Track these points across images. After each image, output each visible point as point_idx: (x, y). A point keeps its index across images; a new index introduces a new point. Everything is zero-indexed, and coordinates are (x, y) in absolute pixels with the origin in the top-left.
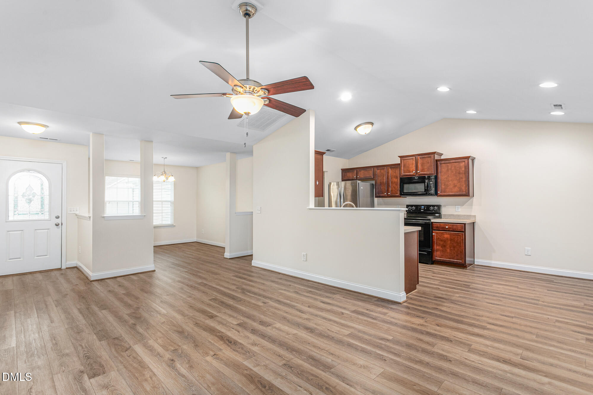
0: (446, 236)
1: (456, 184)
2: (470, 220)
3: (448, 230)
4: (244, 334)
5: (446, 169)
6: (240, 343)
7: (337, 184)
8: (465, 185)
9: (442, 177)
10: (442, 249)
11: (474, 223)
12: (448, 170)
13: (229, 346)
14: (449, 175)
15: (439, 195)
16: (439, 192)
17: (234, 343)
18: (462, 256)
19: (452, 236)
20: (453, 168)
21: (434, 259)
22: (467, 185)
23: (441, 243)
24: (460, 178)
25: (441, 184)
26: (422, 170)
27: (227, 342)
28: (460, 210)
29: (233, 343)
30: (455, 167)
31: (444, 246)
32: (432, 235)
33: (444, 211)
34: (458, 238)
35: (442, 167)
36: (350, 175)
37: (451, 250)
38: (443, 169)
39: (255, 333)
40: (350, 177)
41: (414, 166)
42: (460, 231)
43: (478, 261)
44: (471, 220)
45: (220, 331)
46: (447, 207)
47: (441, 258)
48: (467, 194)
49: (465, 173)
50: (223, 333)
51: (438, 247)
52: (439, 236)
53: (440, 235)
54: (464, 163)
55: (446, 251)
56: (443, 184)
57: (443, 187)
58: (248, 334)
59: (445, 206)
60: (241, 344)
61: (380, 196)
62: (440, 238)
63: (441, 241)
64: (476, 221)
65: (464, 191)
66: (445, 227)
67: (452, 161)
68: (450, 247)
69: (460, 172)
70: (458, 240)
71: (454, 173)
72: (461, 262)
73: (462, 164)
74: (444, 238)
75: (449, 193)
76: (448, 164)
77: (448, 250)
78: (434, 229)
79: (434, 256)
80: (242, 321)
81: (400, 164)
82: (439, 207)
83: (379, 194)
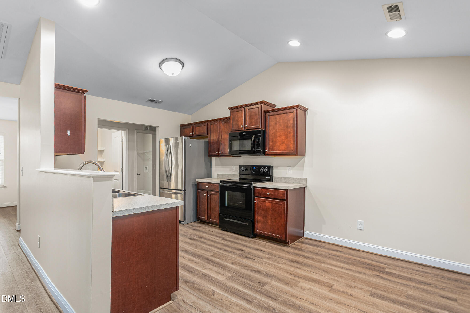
0: (268, 204)
1: (284, 141)
2: (300, 184)
3: (269, 197)
5: (274, 122)
7: (165, 141)
8: (293, 142)
9: (270, 132)
10: (263, 220)
11: (304, 188)
12: (276, 123)
14: (277, 130)
15: (266, 153)
16: (266, 150)
18: (283, 231)
19: (274, 204)
20: (281, 121)
21: (255, 232)
22: (295, 142)
23: (263, 213)
24: (288, 133)
25: (269, 141)
26: (251, 124)
28: (291, 172)
30: (283, 120)
31: (265, 217)
32: (254, 203)
33: (276, 173)
34: (279, 207)
35: (271, 120)
36: (187, 131)
37: (272, 222)
38: (272, 121)
40: (187, 134)
41: (242, 119)
42: (282, 198)
43: (308, 233)
44: (302, 184)
46: (278, 168)
47: (262, 231)
48: (295, 153)
49: (293, 127)
51: (259, 218)
52: (260, 205)
53: (261, 202)
54: (292, 114)
55: (267, 223)
56: (271, 141)
57: (271, 144)
59: (277, 167)
61: (212, 154)
62: (261, 206)
63: (263, 210)
64: (308, 185)
65: (292, 148)
66: (266, 193)
67: (280, 112)
68: (271, 219)
69: (288, 125)
70: (279, 210)
71: (283, 126)
72: (282, 238)
73: (291, 116)
74: (266, 206)
75: (277, 151)
76: (277, 116)
77: (269, 222)
78: (256, 195)
79: (255, 228)
81: (229, 117)
82: (270, 168)
83: (212, 153)
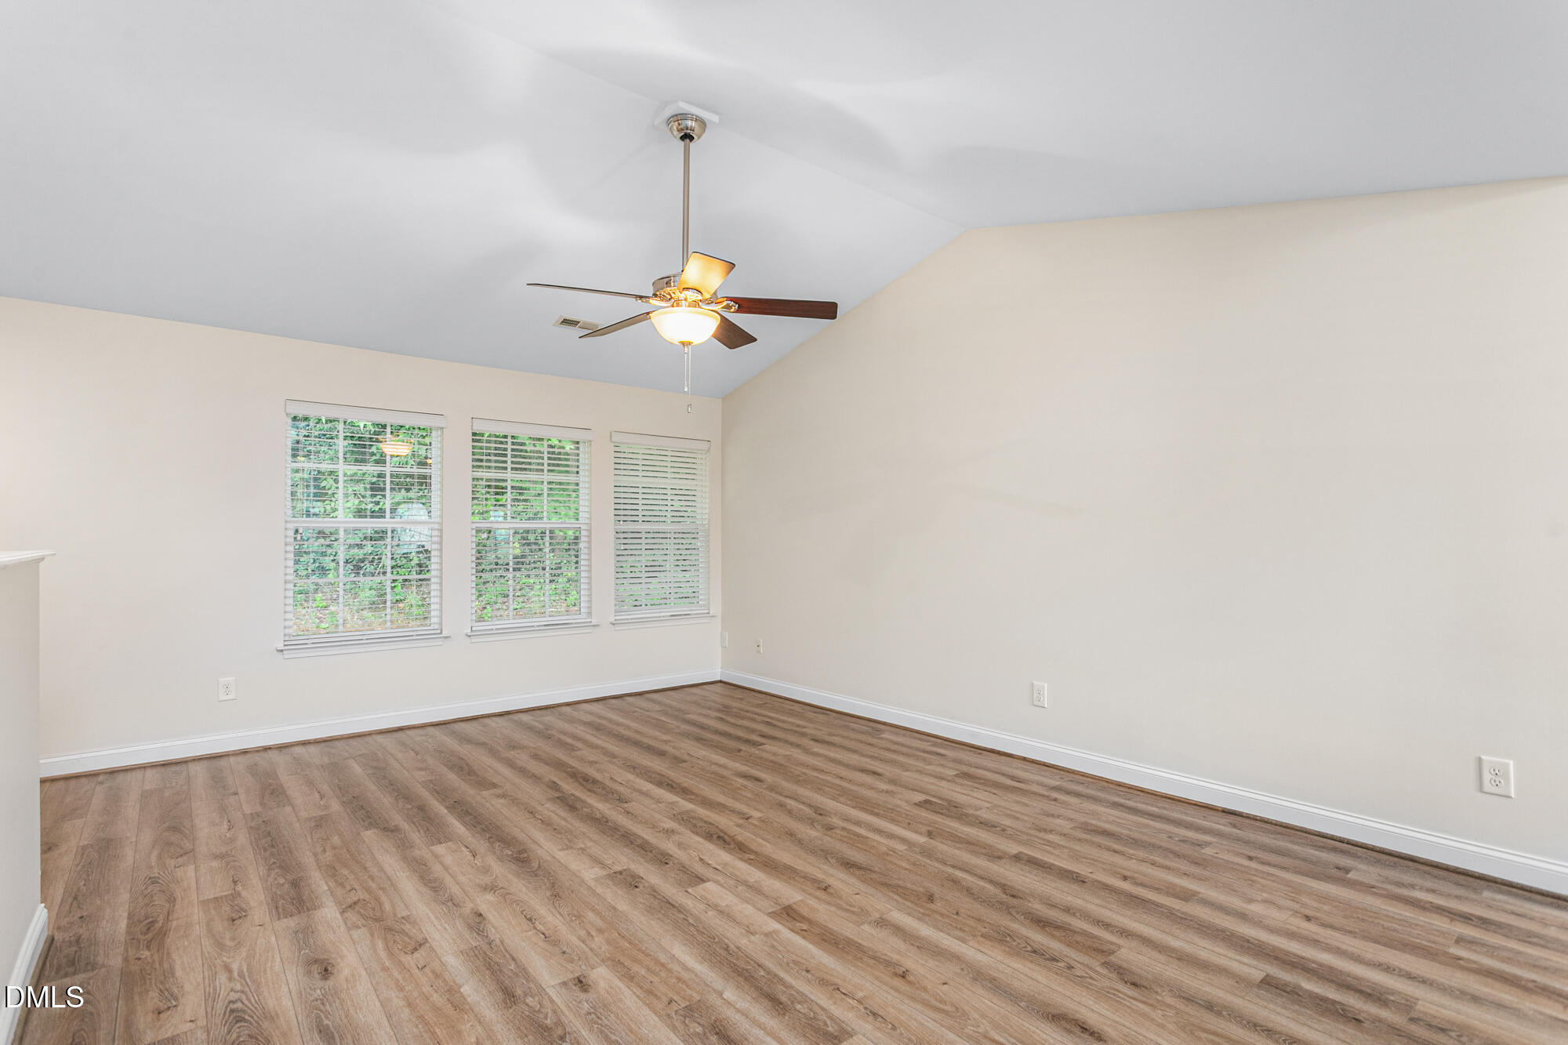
4: (689, 854)
6: (699, 835)
13: (722, 831)
17: (711, 836)
27: (726, 837)
29: (715, 837)
39: (662, 854)
45: (750, 864)
50: (741, 859)
58: (679, 852)
60: (697, 834)
80: (690, 890)
